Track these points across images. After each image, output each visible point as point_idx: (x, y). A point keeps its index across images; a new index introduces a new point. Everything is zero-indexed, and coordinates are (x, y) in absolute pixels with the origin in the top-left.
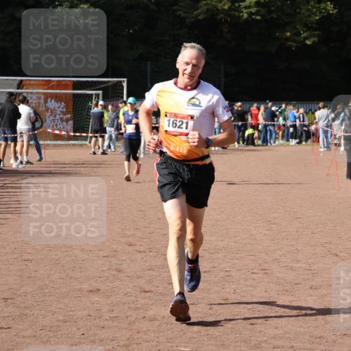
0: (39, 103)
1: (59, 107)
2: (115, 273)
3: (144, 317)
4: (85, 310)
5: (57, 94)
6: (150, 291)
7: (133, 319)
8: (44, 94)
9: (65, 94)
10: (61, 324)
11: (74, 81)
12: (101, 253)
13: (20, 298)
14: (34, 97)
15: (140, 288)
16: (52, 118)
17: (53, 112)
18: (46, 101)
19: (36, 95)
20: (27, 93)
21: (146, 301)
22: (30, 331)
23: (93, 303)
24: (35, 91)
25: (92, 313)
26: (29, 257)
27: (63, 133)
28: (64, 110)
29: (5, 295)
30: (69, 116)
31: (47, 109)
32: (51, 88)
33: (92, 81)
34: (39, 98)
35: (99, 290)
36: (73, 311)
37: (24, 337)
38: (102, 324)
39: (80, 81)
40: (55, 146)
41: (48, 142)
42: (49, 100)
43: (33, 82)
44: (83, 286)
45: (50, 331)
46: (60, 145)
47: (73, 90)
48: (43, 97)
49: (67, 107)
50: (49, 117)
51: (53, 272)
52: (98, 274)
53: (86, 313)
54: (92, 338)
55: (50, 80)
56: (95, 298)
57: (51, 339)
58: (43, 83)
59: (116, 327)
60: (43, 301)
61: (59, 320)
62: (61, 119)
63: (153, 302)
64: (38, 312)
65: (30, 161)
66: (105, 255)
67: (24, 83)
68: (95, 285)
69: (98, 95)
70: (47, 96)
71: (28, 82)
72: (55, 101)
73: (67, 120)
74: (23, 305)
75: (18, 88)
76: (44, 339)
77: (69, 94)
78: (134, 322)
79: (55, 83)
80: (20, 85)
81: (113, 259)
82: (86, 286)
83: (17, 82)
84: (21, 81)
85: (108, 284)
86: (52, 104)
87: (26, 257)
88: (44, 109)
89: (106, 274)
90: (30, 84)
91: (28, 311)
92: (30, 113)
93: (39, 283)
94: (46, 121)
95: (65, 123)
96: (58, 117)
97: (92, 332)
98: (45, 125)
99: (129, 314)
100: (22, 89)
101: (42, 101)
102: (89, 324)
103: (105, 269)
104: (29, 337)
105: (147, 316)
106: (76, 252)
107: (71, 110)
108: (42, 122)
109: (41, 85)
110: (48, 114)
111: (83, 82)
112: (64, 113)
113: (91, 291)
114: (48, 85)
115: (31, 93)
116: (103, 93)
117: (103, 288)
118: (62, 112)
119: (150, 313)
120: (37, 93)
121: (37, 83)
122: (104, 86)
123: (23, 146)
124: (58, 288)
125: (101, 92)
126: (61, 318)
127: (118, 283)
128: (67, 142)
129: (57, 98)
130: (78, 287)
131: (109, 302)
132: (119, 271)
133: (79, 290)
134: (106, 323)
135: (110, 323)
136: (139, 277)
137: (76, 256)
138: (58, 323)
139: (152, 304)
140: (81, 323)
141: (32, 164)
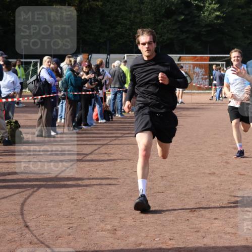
0: (190, 69)
1: (201, 72)
2: (225, 164)
3: (239, 189)
4: (206, 183)
5: (200, 64)
6: (244, 175)
7: (233, 189)
8: (193, 64)
9: (204, 64)
10: (191, 191)
11: (210, 57)
12: (218, 153)
13: (170, 177)
14: (187, 66)
15: (238, 173)
16: (197, 78)
17: (197, 74)
18: (194, 68)
20: (183, 63)
21: (242, 180)
22: (174, 195)
23: (211, 180)
24: (187, 62)
25: (209, 186)
26: (178, 154)
27: (202, 86)
28: (204, 73)
29: (162, 175)
30: (206, 76)
31: (194, 73)
32: (197, 60)
33: (220, 57)
34: (190, 67)
35: (214, 173)
36: (199, 184)
37: (170, 198)
38: (215, 192)
39: (213, 57)
40: (198, 93)
41: (194, 91)
43: (187, 58)
44: (206, 171)
45: (185, 195)
46: (200, 93)
47: (210, 61)
48: (192, 66)
49: (205, 71)
50: (195, 77)
51: (189, 163)
52: (215, 165)
53: (206, 185)
54: (208, 200)
55: (196, 56)
56: (212, 178)
57: (185, 199)
58: (192, 58)
59: (222, 194)
60: (183, 178)
61: (191, 189)
62: (202, 79)
64: (180, 184)
65: (183, 102)
66: (220, 154)
67: (181, 58)
68: (213, 170)
69: (223, 65)
70: (195, 66)
71: (184, 57)
72: (199, 68)
73: (205, 79)
74: (171, 180)
75: (178, 61)
76: (182, 199)
77: (206, 64)
78: (233, 191)
79: (199, 58)
81: (224, 156)
82: (207, 171)
83: (178, 58)
84: (180, 57)
85: (220, 170)
86: (197, 70)
87: (175, 154)
88: (192, 72)
89: (219, 165)
91: (174, 184)
93: (181, 168)
94: (193, 79)
95: (204, 81)
96: (200, 77)
97: (209, 196)
98: (193, 81)
99: (230, 187)
100: (180, 61)
101: (192, 68)
102: (207, 191)
103: (219, 162)
104: (173, 198)
106: (204, 152)
107: (208, 73)
108: (191, 80)
109: (192, 59)
110: (195, 76)
111: (214, 57)
112: (204, 75)
113: (210, 174)
114: (195, 59)
115: (185, 64)
116: (226, 63)
117: (217, 172)
118: (202, 74)
119: (243, 187)
120: (188, 63)
121: (189, 58)
122: (226, 59)
123: (179, 93)
124: (191, 172)
125: (224, 63)
126: (192, 188)
127: (225, 170)
128: (205, 91)
129: (200, 66)
130: (203, 171)
131: (220, 180)
132: (227, 163)
133: (204, 173)
134: (217, 191)
135: (219, 192)
136: (238, 167)
137: (203, 155)
138: (190, 191)
139: (244, 182)
140: (203, 191)
141: (184, 103)
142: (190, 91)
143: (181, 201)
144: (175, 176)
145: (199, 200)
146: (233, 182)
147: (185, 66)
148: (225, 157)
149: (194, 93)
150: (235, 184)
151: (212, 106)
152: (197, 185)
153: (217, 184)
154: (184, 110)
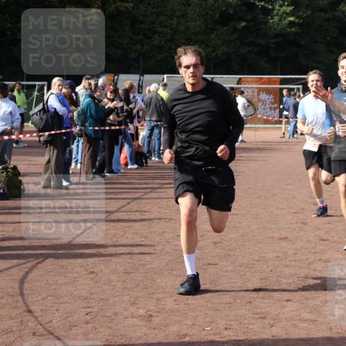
0: (253, 95)
1: (269, 99)
2: (301, 225)
3: (320, 259)
4: (275, 252)
5: (267, 88)
6: (327, 240)
7: (312, 260)
8: (257, 88)
9: (273, 88)
10: (255, 262)
11: (280, 78)
12: (292, 210)
13: (226, 243)
14: (250, 91)
15: (320, 237)
16: (263, 107)
17: (264, 102)
18: (259, 94)
19: (251, 90)
20: (245, 88)
21: (324, 247)
22: (231, 267)
23: (282, 248)
24: (250, 86)
25: (279, 255)
27: (270, 118)
28: (273, 101)
30: (276, 105)
31: (259, 100)
32: (263, 83)
33: (295, 78)
34: (254, 92)
35: (287, 238)
36: (265, 253)
37: (226, 271)
38: (287, 263)
39: (285, 78)
40: (264, 128)
41: (259, 126)
42: (261, 93)
43: (249, 80)
44: (275, 235)
45: (246, 267)
46: (268, 128)
47: (280, 84)
48: (256, 91)
49: (274, 98)
50: (261, 106)
51: (253, 224)
52: (287, 226)
53: (275, 254)
54: (278, 274)
55: (262, 78)
56: (284, 244)
57: (247, 274)
58: (257, 80)
59: (298, 266)
60: (244, 245)
61: (254, 260)
62: (270, 108)
63: (328, 248)
64: (239, 253)
65: (244, 140)
66: (295, 211)
67: (242, 80)
68: (284, 234)
69: (299, 89)
70: (260, 90)
71: (246, 79)
72: (266, 93)
73: (275, 109)
74: (228, 248)
75: (238, 84)
77: (276, 88)
78: (312, 263)
79: (266, 80)
80: (239, 82)
82: (277, 235)
83: (237, 79)
84: (240, 79)
85: (295, 234)
86: (263, 96)
88: (257, 100)
89: (294, 226)
90: (247, 81)
91: (231, 252)
92: (244, 104)
93: (242, 231)
94: (258, 109)
95: (273, 111)
96: (268, 106)
97: (279, 269)
98: (258, 112)
99: (308, 257)
100: (241, 84)
101: (256, 94)
102: (277, 263)
103: (293, 222)
104: (230, 271)
105: (322, 258)
106: (272, 209)
107: (278, 101)
108: (255, 110)
109: (257, 82)
110: (260, 104)
111: (287, 78)
112: (273, 104)
113: (280, 239)
114: (260, 81)
115: (247, 88)
116: (303, 87)
117: (290, 236)
118: (271, 102)
119: (325, 257)
120: (252, 88)
121: (252, 80)
122: (303, 81)
124: (255, 236)
125: (301, 86)
126: (256, 258)
127: (302, 233)
128: (274, 126)
129: (268, 91)
130: (271, 235)
131: (294, 247)
132: (305, 224)
133: (272, 238)
134: (290, 263)
135: (294, 263)
136: (319, 229)
137: (272, 212)
138: (253, 262)
139: (328, 250)
140: (271, 263)
141: (245, 142)
142: (254, 126)
143: (241, 276)
144: (233, 241)
145: (266, 275)
146: (313, 251)
147: (247, 92)
148: (301, 216)
149: (259, 128)
150: (316, 253)
151: (284, 146)
152: (264, 255)
153: (290, 253)
154: (245, 152)
